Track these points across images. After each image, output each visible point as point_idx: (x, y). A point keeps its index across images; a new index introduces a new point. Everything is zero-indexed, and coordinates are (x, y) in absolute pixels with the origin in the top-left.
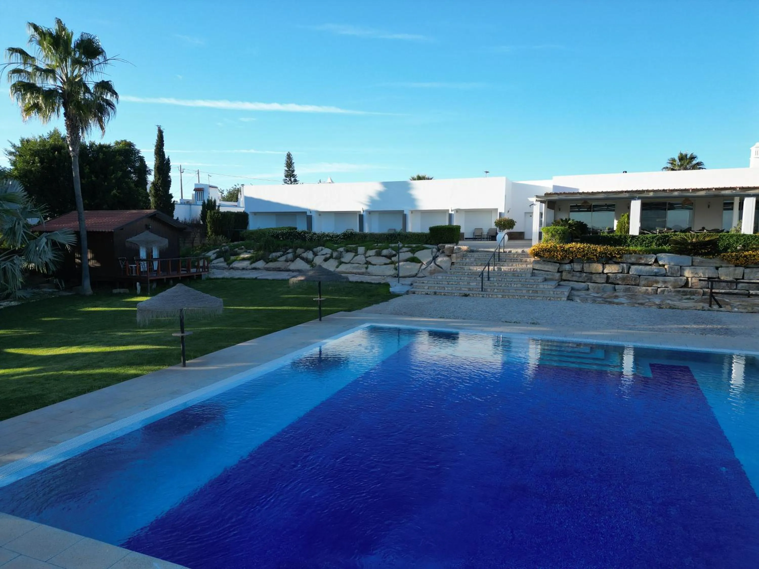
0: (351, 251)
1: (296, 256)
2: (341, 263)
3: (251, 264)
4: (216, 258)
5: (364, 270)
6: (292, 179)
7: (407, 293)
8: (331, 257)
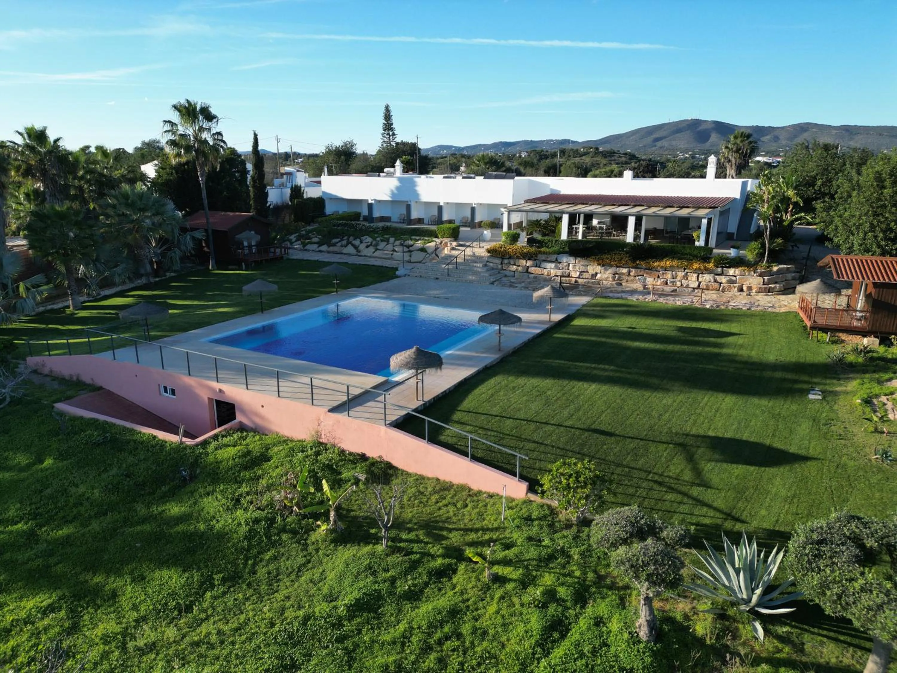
0: (384, 241)
1: (349, 243)
2: (377, 249)
3: (318, 247)
4: (296, 241)
5: (389, 256)
7: (405, 275)
8: (371, 245)
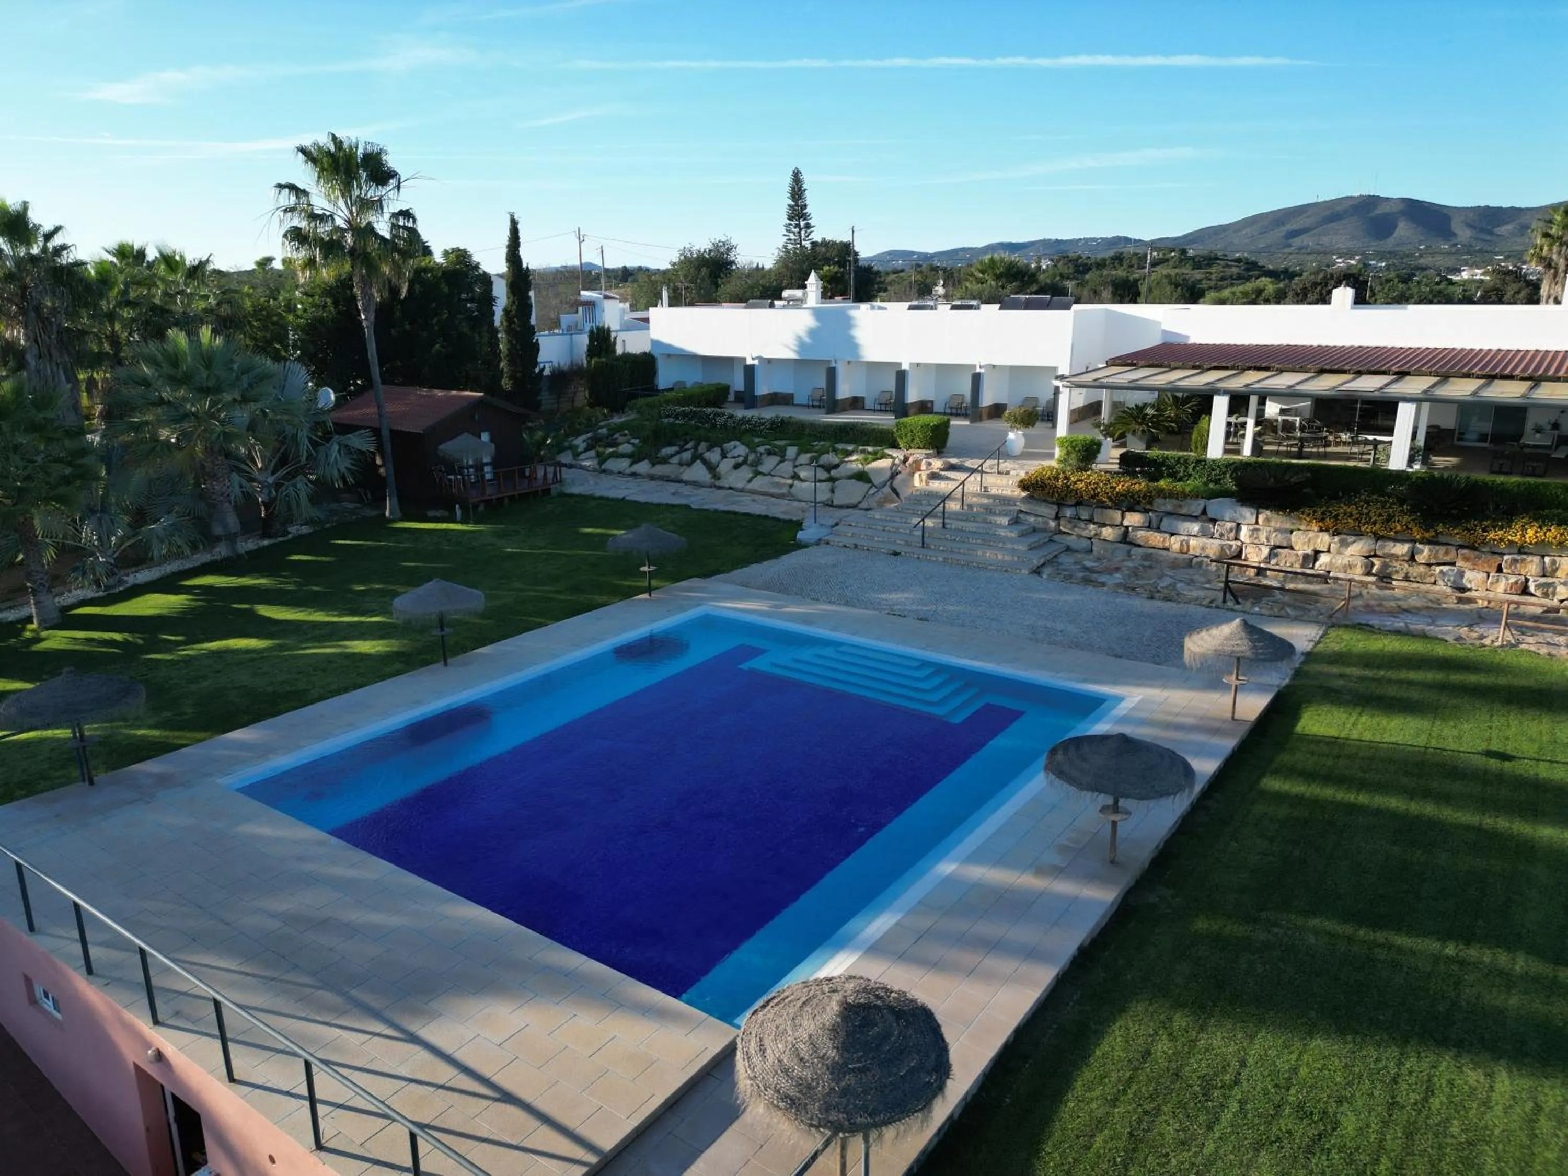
0: (775, 454)
1: (697, 457)
2: (757, 473)
3: (631, 465)
4: (586, 450)
5: (784, 490)
6: (802, 223)
7: (818, 543)
8: (745, 462)
